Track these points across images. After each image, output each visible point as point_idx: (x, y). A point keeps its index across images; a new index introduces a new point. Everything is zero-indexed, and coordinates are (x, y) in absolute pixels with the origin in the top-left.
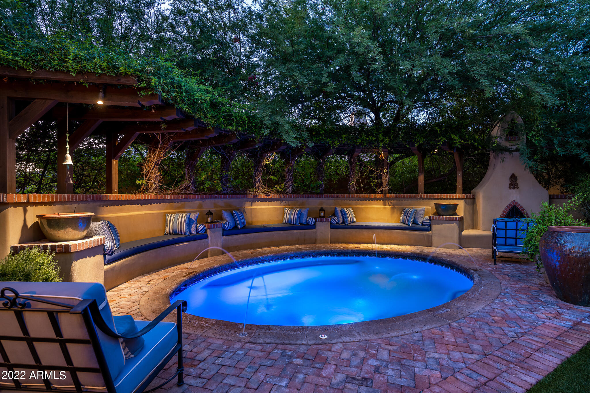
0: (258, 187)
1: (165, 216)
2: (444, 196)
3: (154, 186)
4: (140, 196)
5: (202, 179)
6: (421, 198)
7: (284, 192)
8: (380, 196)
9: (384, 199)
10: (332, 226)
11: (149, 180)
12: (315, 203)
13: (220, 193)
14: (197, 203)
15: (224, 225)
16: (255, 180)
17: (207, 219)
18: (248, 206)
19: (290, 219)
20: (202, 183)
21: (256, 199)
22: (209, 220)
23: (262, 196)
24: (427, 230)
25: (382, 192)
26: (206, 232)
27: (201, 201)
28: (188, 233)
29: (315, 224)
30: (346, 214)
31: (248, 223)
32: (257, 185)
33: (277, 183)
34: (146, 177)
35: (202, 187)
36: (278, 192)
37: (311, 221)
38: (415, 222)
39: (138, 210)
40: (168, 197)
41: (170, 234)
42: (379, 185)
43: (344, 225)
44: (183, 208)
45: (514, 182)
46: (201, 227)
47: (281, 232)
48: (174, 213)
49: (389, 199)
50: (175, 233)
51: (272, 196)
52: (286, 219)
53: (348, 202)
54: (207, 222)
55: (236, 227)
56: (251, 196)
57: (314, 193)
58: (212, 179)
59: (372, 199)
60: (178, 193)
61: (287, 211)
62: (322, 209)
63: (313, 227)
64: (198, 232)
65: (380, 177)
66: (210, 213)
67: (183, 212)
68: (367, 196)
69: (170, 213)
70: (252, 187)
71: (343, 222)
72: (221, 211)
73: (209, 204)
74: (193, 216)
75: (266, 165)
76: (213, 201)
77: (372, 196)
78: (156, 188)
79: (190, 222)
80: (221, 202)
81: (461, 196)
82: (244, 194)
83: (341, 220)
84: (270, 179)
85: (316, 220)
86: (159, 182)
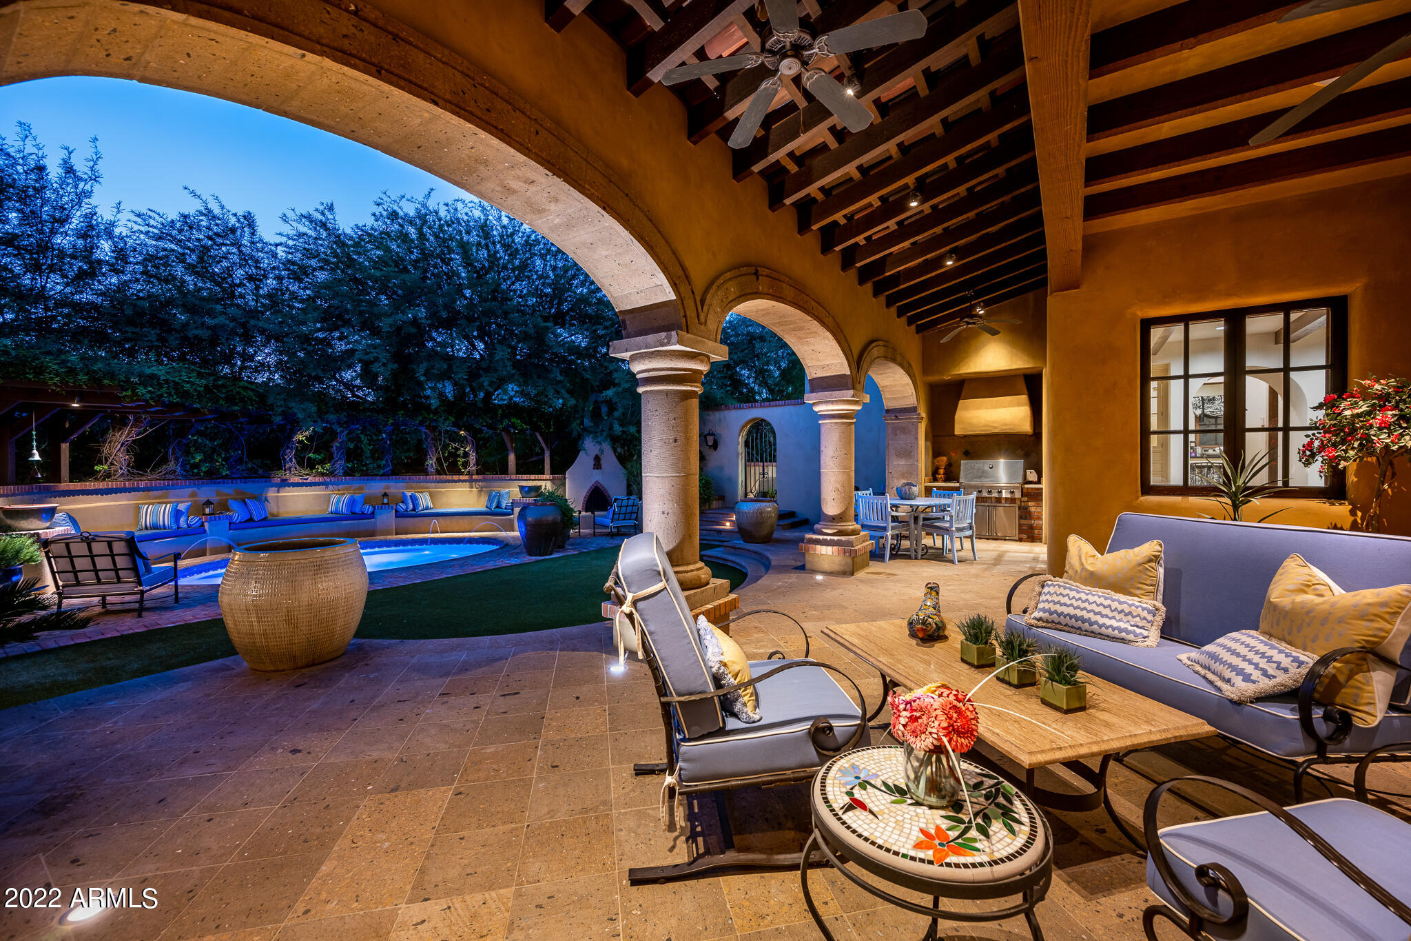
0: (290, 469)
1: (137, 509)
2: (533, 477)
3: (120, 472)
4: (101, 485)
5: (197, 461)
6: (511, 480)
7: (331, 473)
8: (467, 477)
9: (471, 481)
10: (398, 515)
11: (112, 464)
12: (376, 487)
13: (226, 477)
14: (189, 490)
15: (231, 517)
16: (284, 459)
17: (204, 510)
18: (271, 493)
19: (337, 509)
20: (196, 466)
21: (284, 484)
22: (207, 511)
23: (296, 479)
24: (509, 514)
25: (469, 473)
26: (202, 525)
27: (195, 489)
28: (175, 527)
29: (373, 513)
30: (417, 499)
31: (273, 515)
32: (287, 466)
33: (322, 462)
34: (107, 460)
35: (196, 471)
36: (322, 474)
37: (368, 509)
38: (498, 506)
39: (97, 502)
40: (142, 485)
41: (146, 528)
42: (465, 465)
43: (415, 514)
44: (167, 497)
45: (597, 463)
46: (194, 520)
47: (323, 524)
48: (153, 504)
49: (476, 481)
50: (155, 527)
51: (310, 479)
52: (332, 507)
53: (425, 485)
54: (204, 514)
55: (251, 519)
56: (277, 480)
57: (377, 475)
58: (212, 461)
59: (455, 481)
60: (157, 479)
61: (334, 498)
62: (385, 495)
63: (372, 515)
64: (189, 526)
65: (466, 455)
66: (208, 503)
67: (166, 503)
68: (449, 477)
69: (145, 504)
70: (280, 467)
71: (414, 509)
72: (227, 500)
73: (208, 492)
74: (182, 507)
75: (300, 442)
76: (214, 488)
77: (456, 477)
78: (123, 474)
79: (177, 514)
80: (228, 489)
81: (547, 477)
82: (266, 477)
83: (411, 506)
84: (310, 458)
85: (374, 507)
86: (128, 466)
